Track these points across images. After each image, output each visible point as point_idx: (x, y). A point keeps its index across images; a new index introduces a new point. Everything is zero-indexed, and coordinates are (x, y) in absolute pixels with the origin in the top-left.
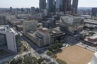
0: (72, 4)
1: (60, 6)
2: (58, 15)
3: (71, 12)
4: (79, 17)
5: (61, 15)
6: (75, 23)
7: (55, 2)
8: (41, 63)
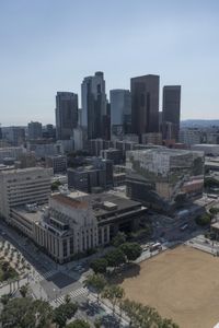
0: (161, 110)
1: (125, 117)
3: (160, 135)
6: (177, 170)
8: (69, 322)
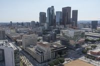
0: (71, 17)
1: (60, 20)
2: (58, 28)
3: (71, 25)
4: (80, 30)
5: (61, 29)
6: (76, 36)
7: (55, 16)
